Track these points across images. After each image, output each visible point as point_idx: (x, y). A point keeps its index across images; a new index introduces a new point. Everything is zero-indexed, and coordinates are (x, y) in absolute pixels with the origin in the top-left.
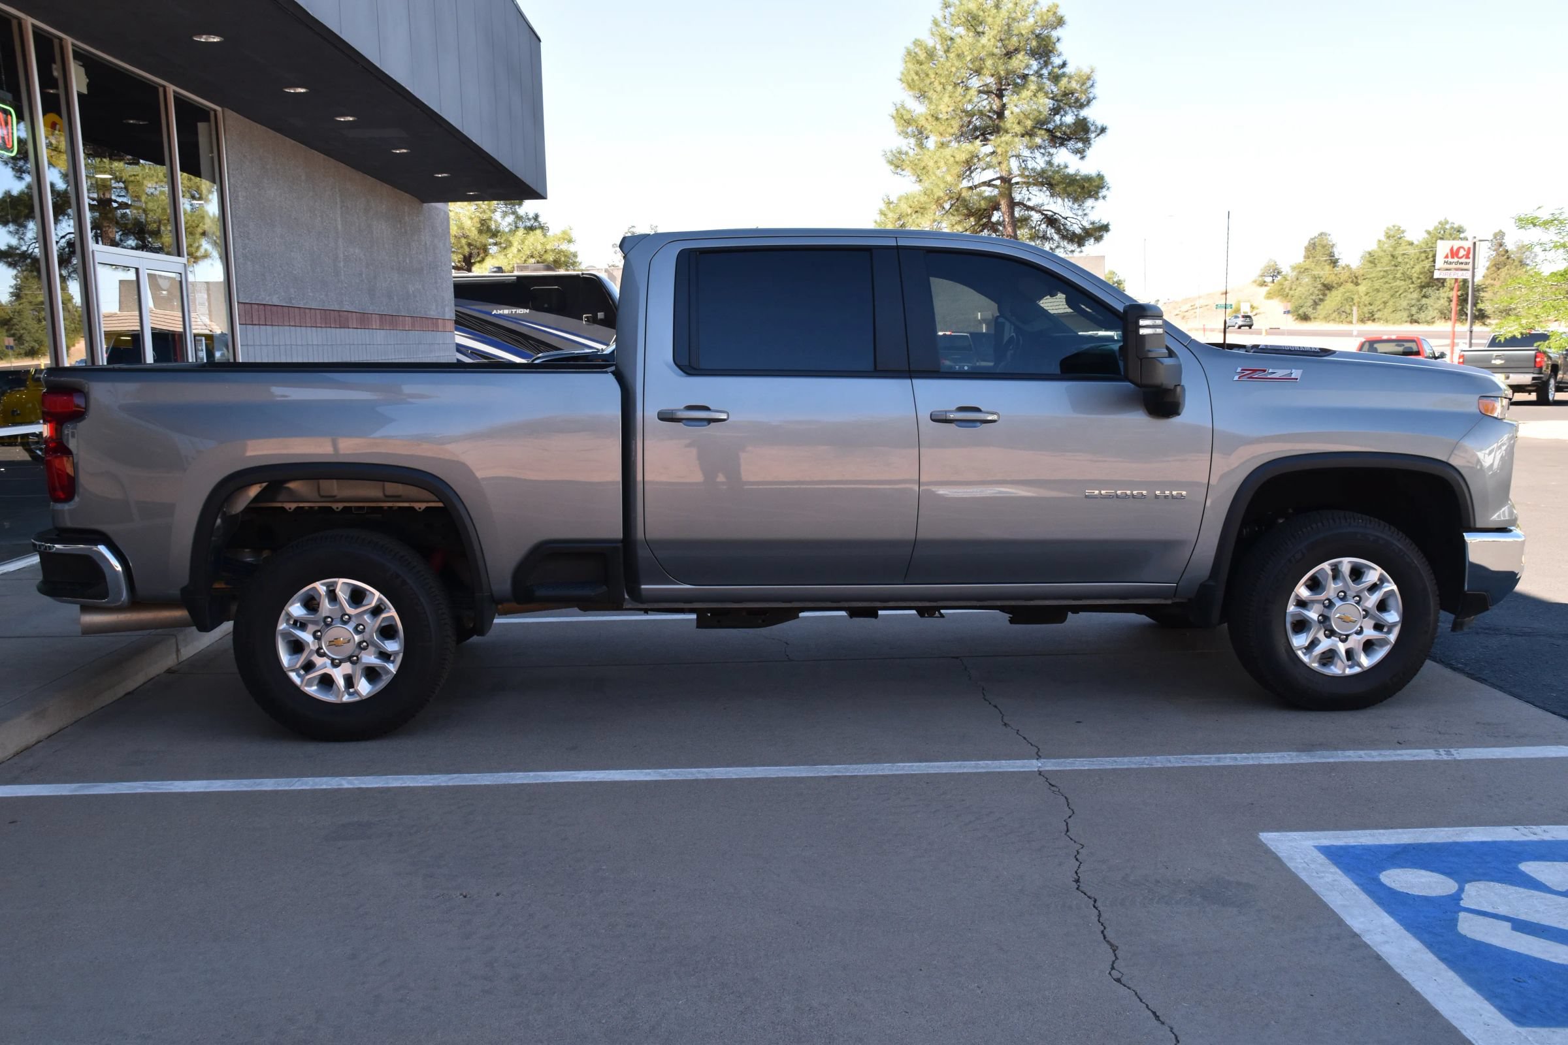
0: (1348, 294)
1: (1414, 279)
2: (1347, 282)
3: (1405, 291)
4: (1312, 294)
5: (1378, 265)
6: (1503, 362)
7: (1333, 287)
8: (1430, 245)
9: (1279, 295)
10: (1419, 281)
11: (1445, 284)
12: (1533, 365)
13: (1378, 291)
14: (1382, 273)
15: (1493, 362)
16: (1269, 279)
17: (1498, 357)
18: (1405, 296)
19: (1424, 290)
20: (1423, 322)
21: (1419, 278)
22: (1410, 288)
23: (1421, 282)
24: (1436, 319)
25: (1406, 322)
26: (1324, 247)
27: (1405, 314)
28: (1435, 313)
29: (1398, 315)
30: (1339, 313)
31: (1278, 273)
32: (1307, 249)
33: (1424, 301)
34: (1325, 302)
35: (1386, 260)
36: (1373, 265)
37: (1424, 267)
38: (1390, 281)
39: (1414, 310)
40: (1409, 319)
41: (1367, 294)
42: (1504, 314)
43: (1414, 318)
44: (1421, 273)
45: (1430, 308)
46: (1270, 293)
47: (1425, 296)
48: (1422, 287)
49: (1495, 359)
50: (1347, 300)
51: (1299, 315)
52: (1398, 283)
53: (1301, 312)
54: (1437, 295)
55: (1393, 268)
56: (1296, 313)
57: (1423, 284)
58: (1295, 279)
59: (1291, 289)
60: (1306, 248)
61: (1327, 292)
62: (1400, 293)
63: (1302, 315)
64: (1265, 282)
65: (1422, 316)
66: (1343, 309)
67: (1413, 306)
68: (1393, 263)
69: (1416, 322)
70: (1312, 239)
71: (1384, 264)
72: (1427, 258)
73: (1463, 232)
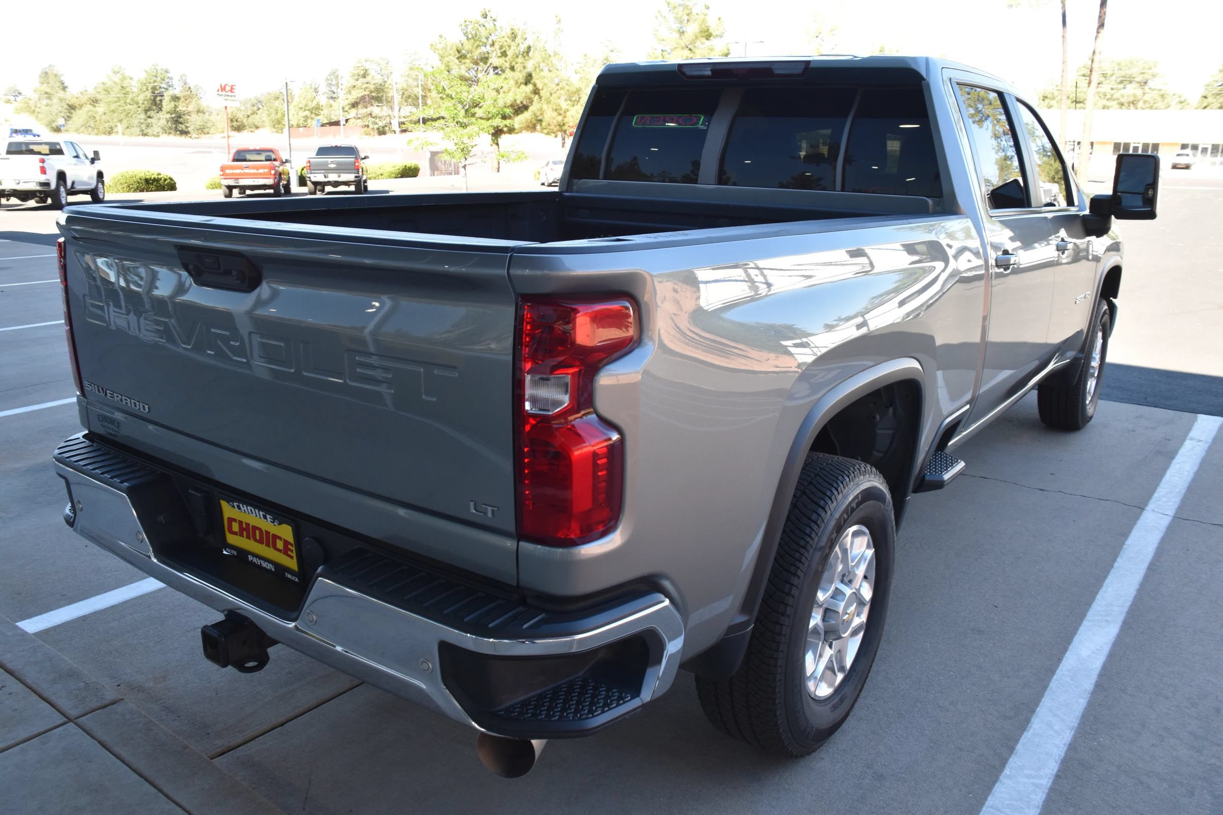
0: (90, 113)
1: (140, 105)
2: (86, 104)
3: (135, 113)
4: (60, 112)
5: (111, 93)
6: (335, 166)
7: (76, 107)
8: (148, 80)
9: (26, 111)
10: (144, 106)
11: (163, 109)
12: (353, 168)
13: (113, 111)
14: (116, 99)
15: (330, 166)
16: (12, 98)
17: (332, 162)
18: (135, 117)
19: (149, 113)
20: (151, 136)
21: (143, 104)
22: (138, 111)
23: (145, 107)
24: (160, 133)
25: (139, 135)
26: (56, 76)
27: (138, 130)
28: (159, 130)
29: (133, 130)
30: (86, 127)
31: (20, 94)
32: (41, 77)
33: (149, 120)
34: (73, 119)
35: (117, 89)
36: (107, 93)
37: (146, 96)
38: (122, 105)
39: (144, 127)
40: (141, 133)
41: (105, 114)
42: (200, 131)
43: (145, 132)
44: (145, 100)
45: (154, 125)
46: (17, 110)
47: (149, 117)
48: (146, 111)
49: (330, 164)
50: (90, 117)
51: (52, 128)
52: (129, 107)
53: (54, 125)
54: (158, 116)
55: (123, 95)
56: (50, 126)
57: (147, 108)
58: (37, 100)
59: (36, 107)
60: (40, 75)
61: (72, 111)
62: (132, 114)
63: (55, 127)
64: (9, 100)
65: (149, 131)
66: (88, 124)
67: (142, 124)
68: (123, 92)
69: (145, 135)
70: (44, 69)
71: (116, 92)
72: (147, 90)
73: (169, 73)
